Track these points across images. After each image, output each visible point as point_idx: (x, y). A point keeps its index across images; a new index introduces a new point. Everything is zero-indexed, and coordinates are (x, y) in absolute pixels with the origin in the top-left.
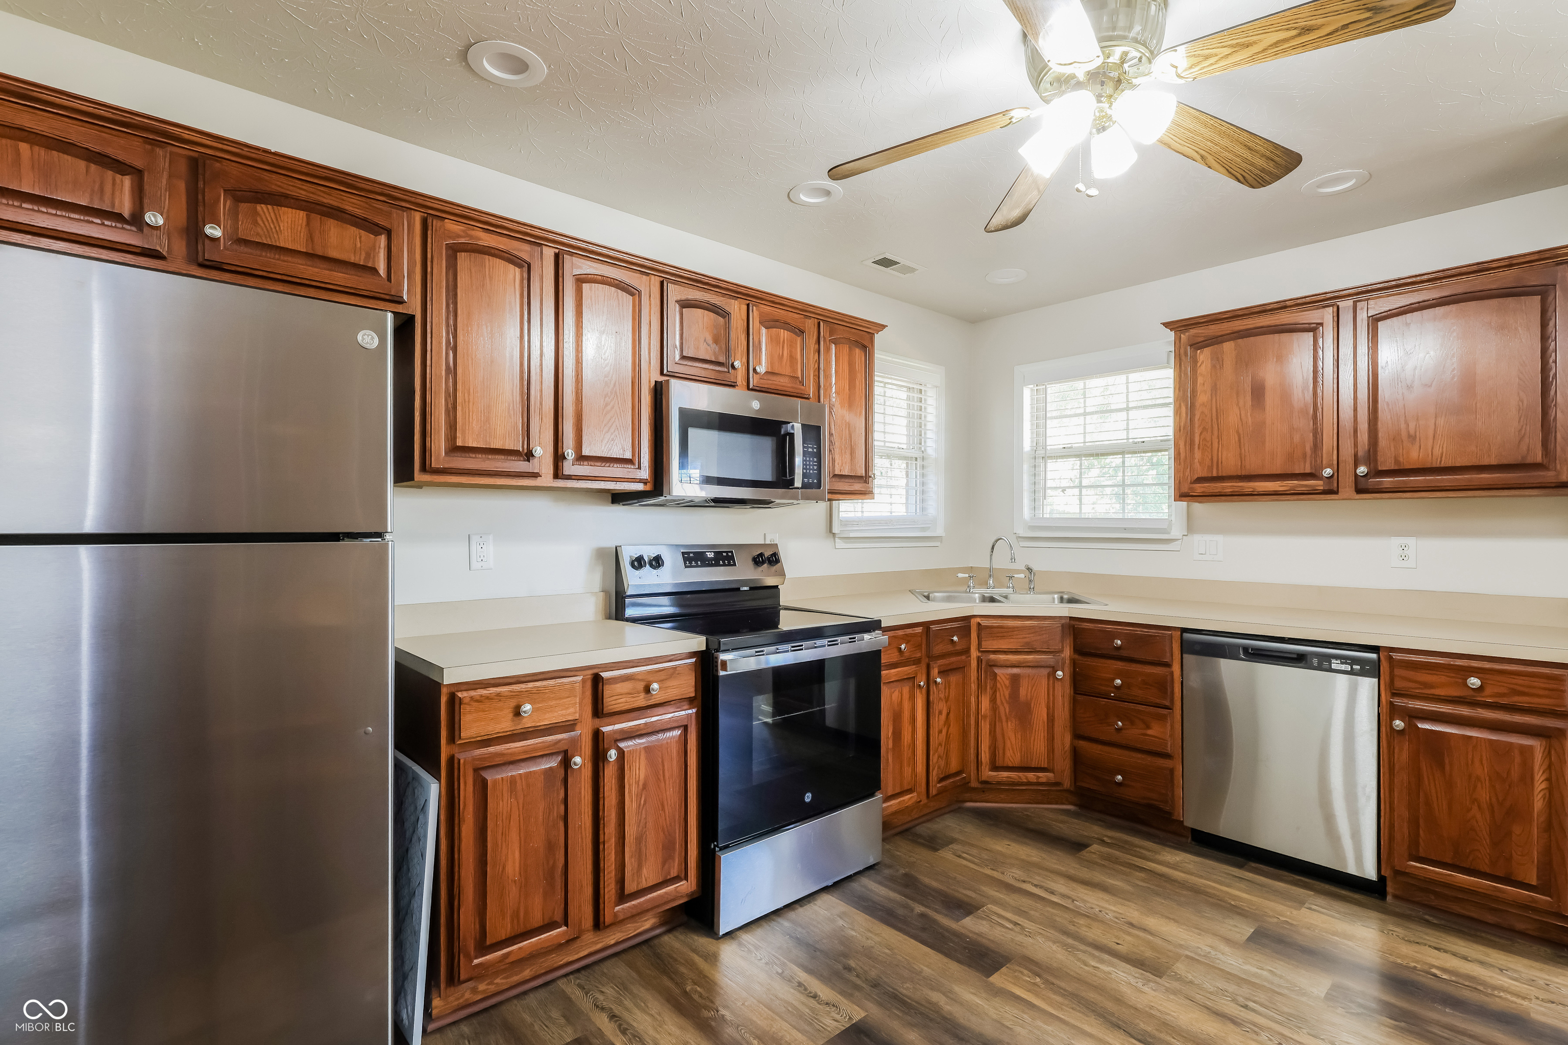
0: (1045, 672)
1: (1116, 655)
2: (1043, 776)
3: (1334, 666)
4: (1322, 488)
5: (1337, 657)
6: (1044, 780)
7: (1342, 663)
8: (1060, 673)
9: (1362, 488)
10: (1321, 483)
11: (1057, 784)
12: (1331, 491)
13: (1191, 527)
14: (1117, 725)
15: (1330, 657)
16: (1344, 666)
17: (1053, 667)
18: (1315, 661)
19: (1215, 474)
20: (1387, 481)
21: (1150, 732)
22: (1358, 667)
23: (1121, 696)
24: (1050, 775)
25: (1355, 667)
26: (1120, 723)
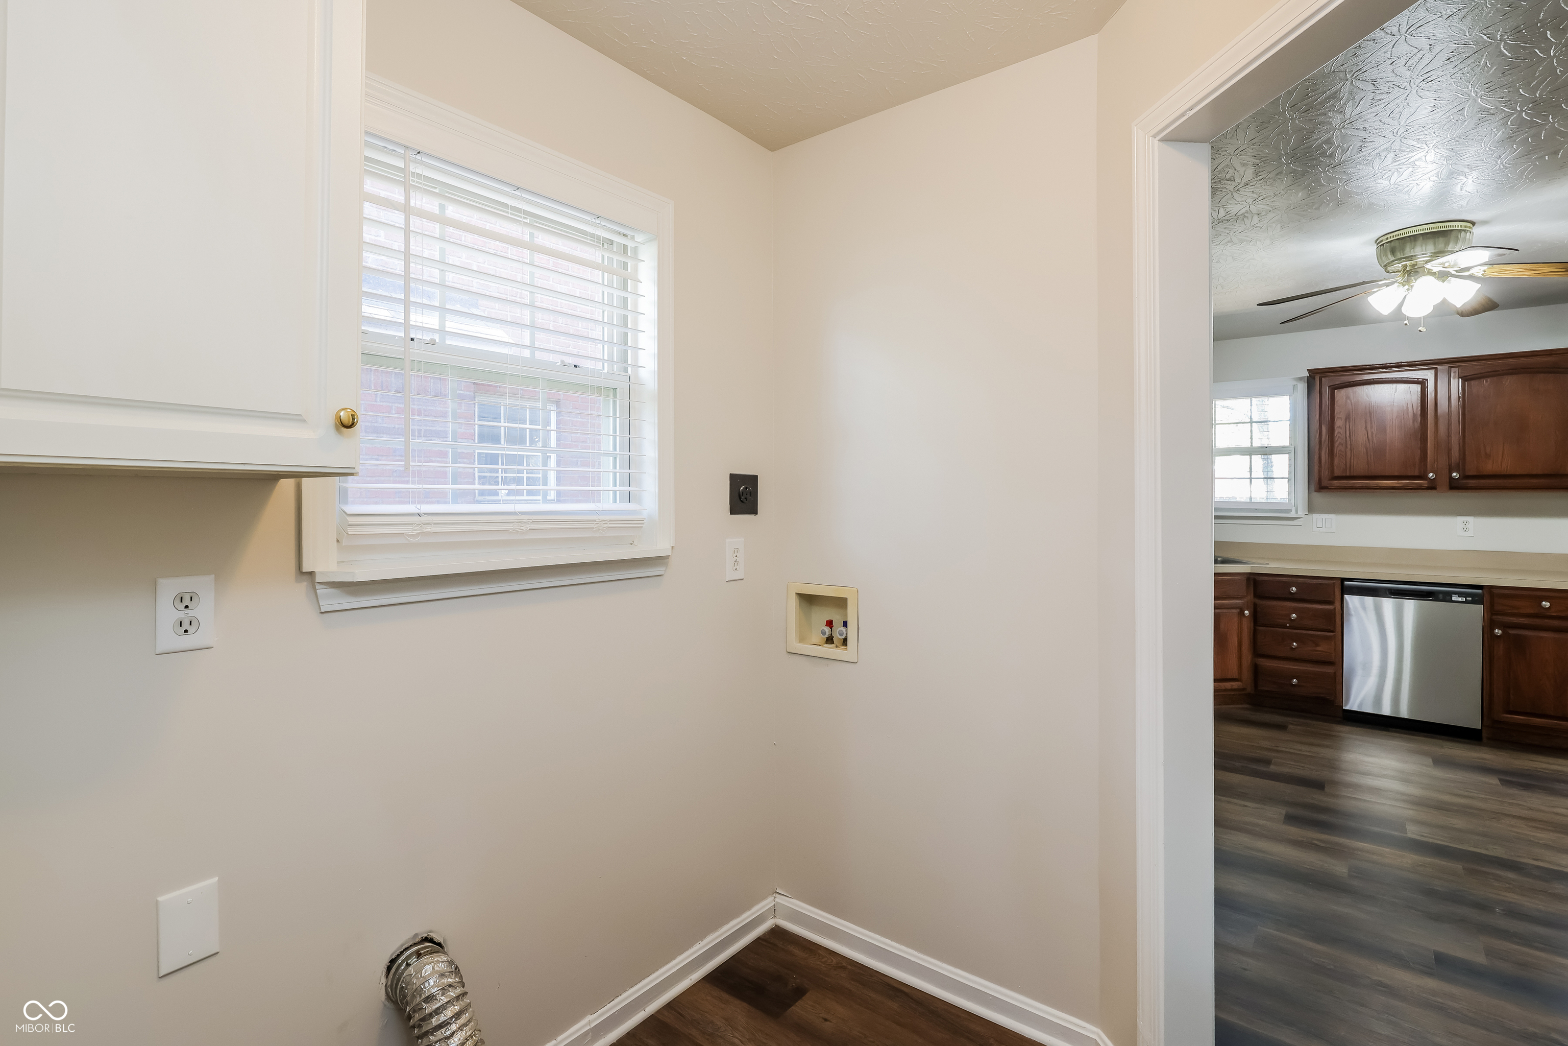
0: (1236, 611)
1: (1292, 598)
2: (1235, 685)
3: (1453, 599)
4: (1426, 486)
5: (1455, 593)
6: (1235, 687)
7: (1459, 597)
8: (1246, 612)
9: (1454, 486)
10: (1426, 482)
11: (1244, 689)
12: (1432, 486)
13: (1311, 509)
14: (1293, 645)
15: (1450, 594)
16: (1460, 598)
17: (1241, 608)
18: (1441, 596)
19: (1348, 474)
20: (1472, 482)
21: (1319, 648)
22: (1470, 599)
23: (1294, 625)
24: (1239, 683)
25: (1468, 598)
26: (1295, 644)
